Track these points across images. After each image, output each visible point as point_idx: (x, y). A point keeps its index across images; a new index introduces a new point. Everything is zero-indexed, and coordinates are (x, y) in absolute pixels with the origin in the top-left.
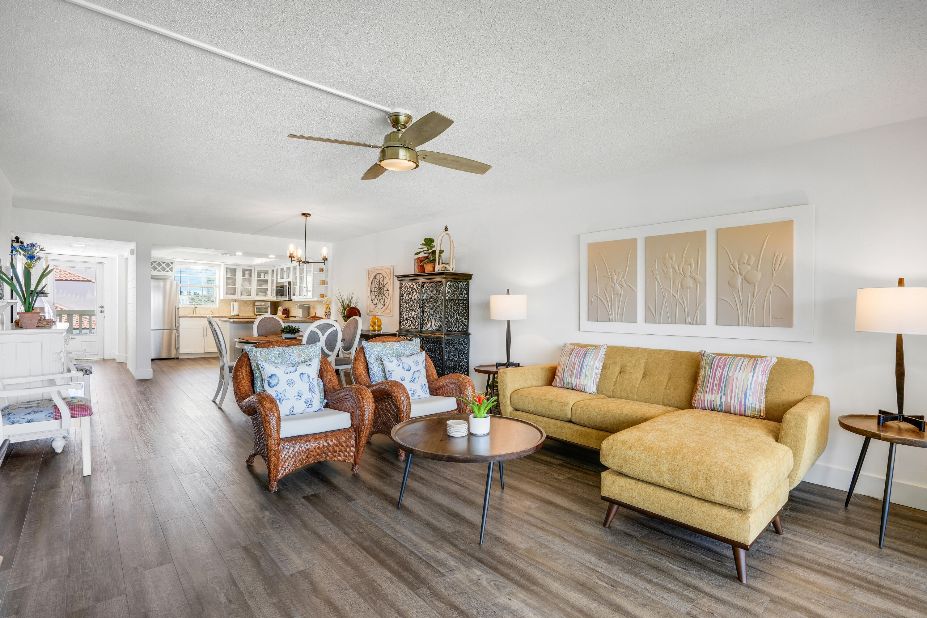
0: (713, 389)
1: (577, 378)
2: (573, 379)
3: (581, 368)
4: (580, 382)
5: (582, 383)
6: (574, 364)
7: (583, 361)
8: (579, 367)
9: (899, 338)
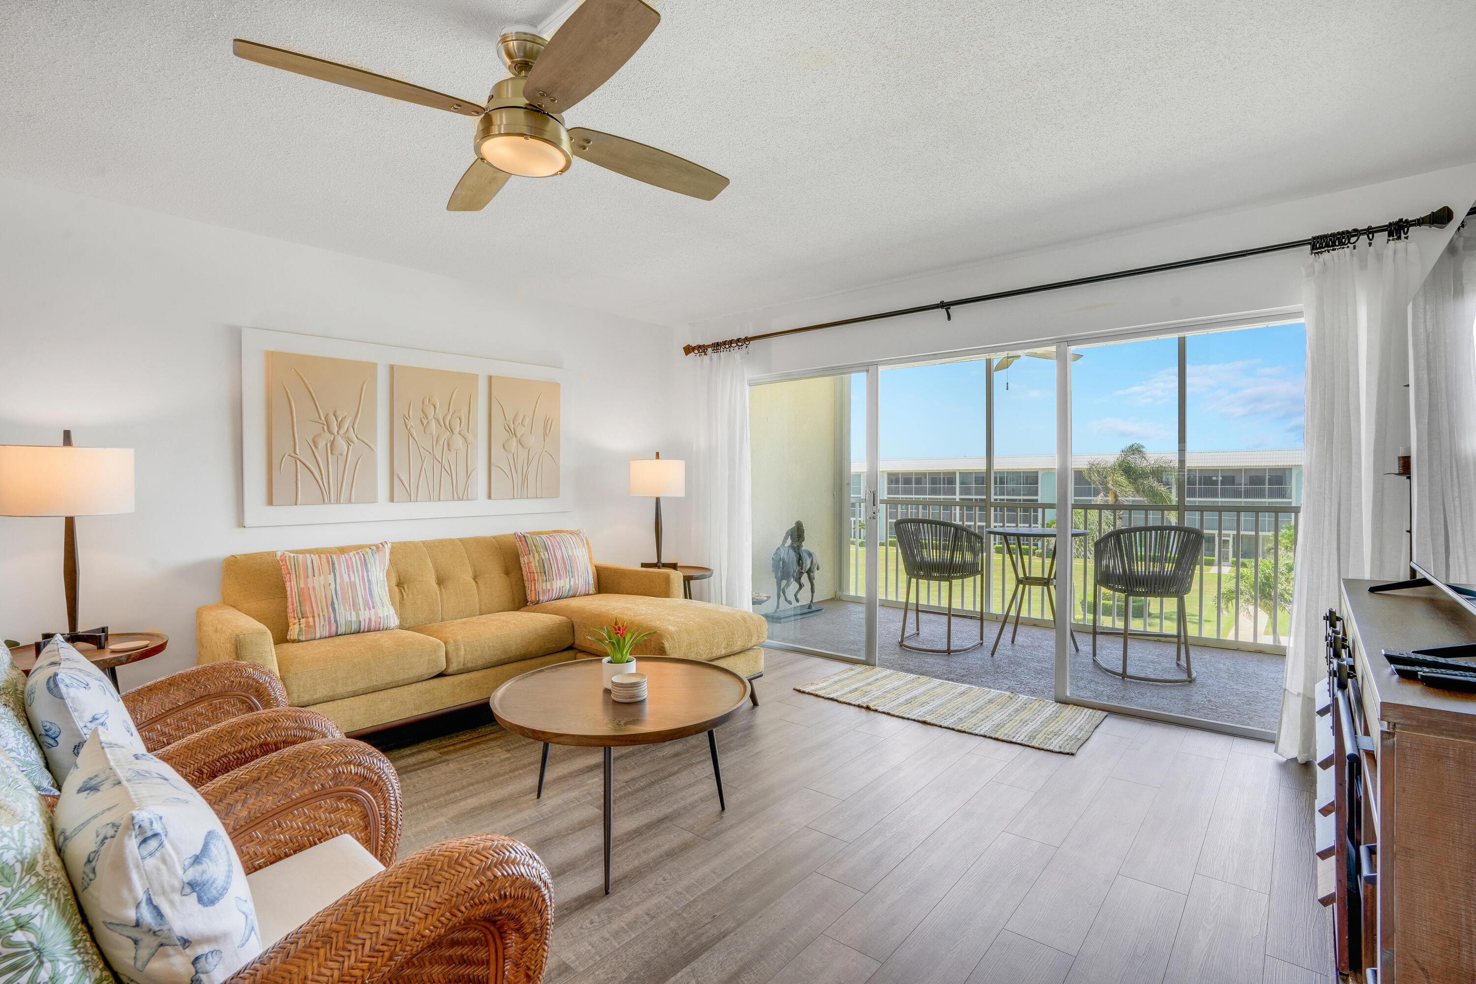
0: (559, 573)
1: (370, 609)
2: (362, 613)
3: (370, 589)
4: (376, 614)
5: (381, 615)
6: (353, 586)
7: (368, 576)
8: (365, 589)
9: (658, 500)
